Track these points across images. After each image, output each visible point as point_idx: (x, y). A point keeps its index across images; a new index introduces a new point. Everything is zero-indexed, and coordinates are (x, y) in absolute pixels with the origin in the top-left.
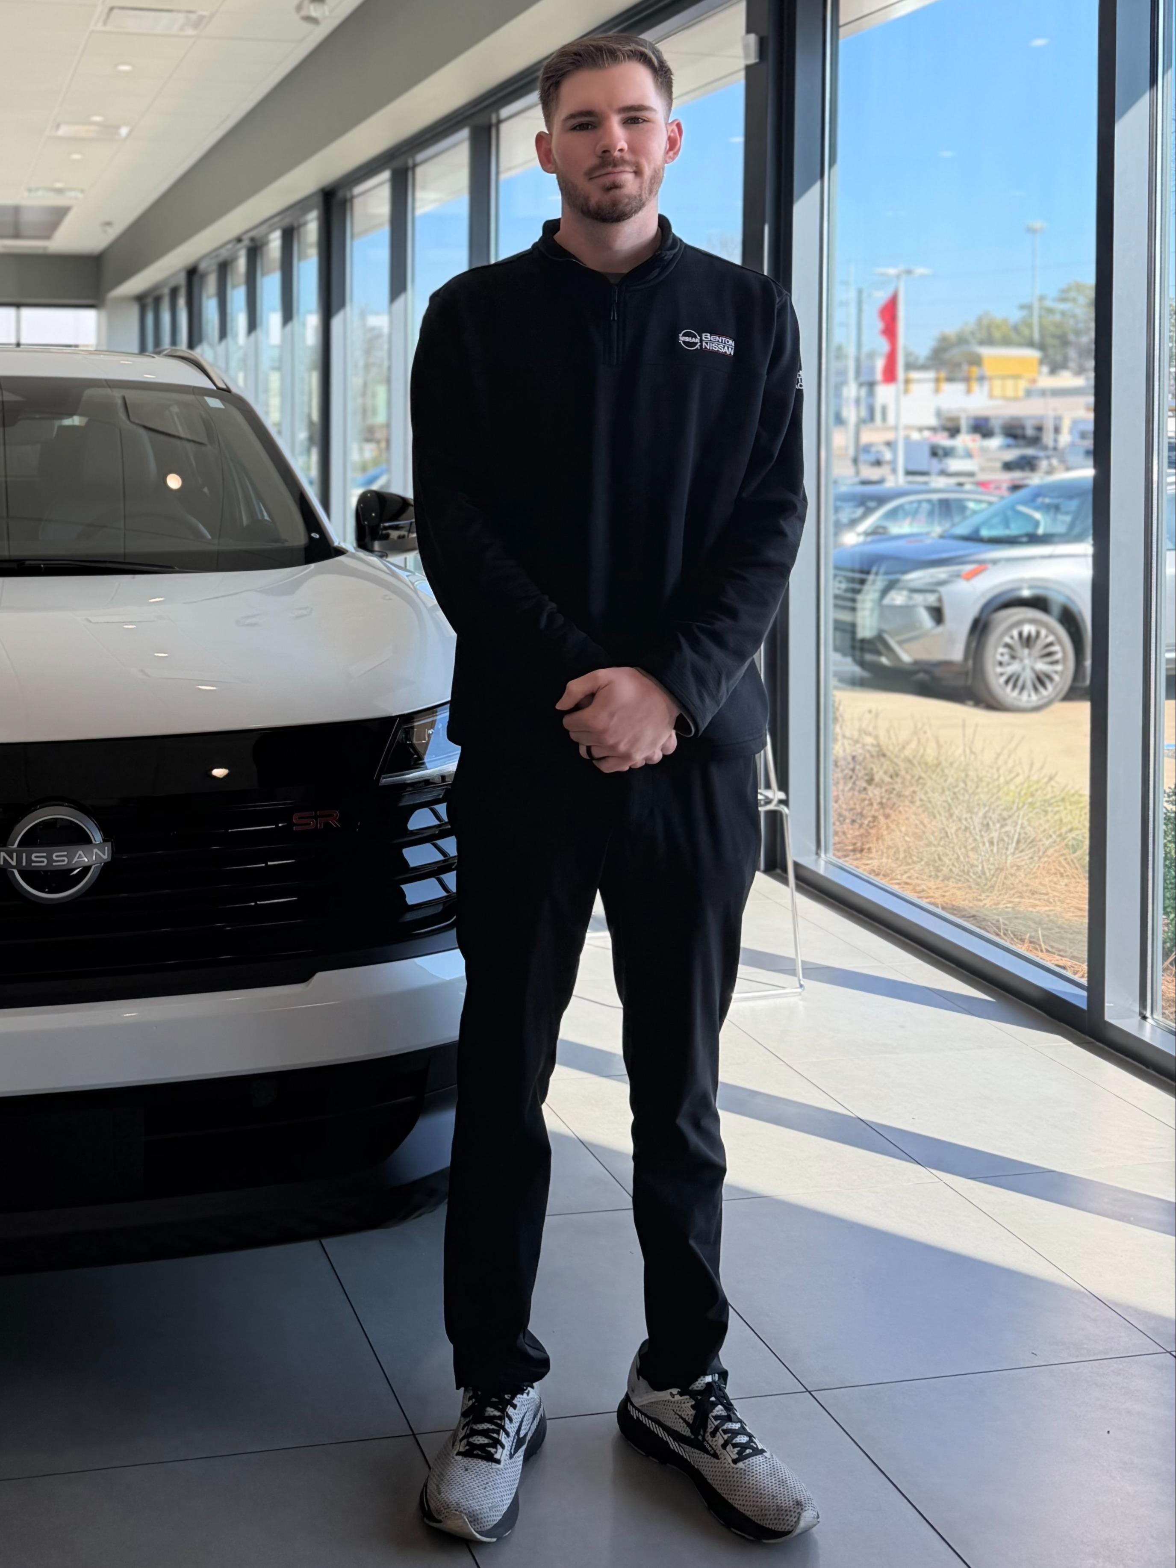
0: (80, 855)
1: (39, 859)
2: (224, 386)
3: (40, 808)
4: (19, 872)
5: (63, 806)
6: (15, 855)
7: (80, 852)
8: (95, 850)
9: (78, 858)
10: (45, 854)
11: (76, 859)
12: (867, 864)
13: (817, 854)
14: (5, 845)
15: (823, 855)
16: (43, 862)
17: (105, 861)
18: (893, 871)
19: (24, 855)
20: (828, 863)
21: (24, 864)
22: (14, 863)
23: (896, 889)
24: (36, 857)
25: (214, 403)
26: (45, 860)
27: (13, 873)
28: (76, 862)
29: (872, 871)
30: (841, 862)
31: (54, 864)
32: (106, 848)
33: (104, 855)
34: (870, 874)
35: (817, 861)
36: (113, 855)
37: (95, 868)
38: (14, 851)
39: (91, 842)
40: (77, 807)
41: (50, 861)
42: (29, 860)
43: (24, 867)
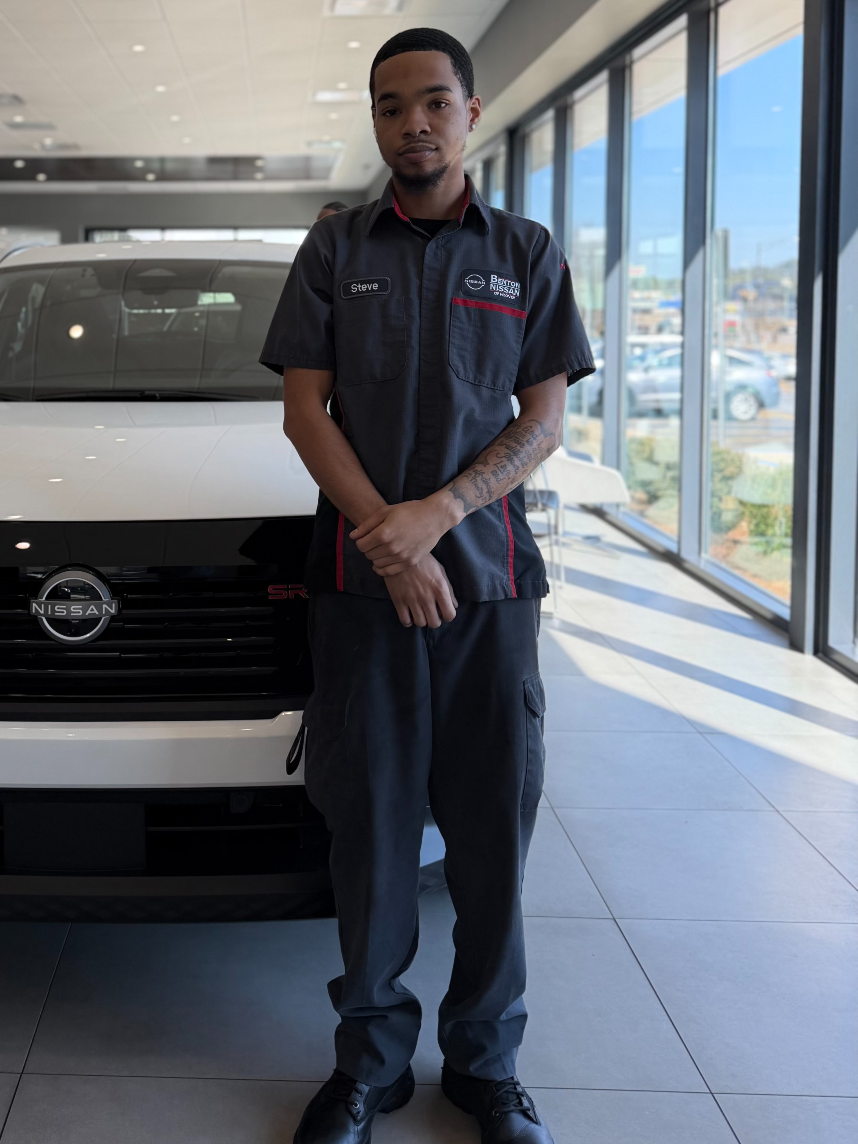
3: (67, 571)
5: (84, 571)
26: (65, 611)
36: (119, 610)
37: (105, 619)
38: (42, 603)
39: (101, 599)
40: (91, 572)
41: (69, 612)
42: (53, 611)
43: (49, 615)
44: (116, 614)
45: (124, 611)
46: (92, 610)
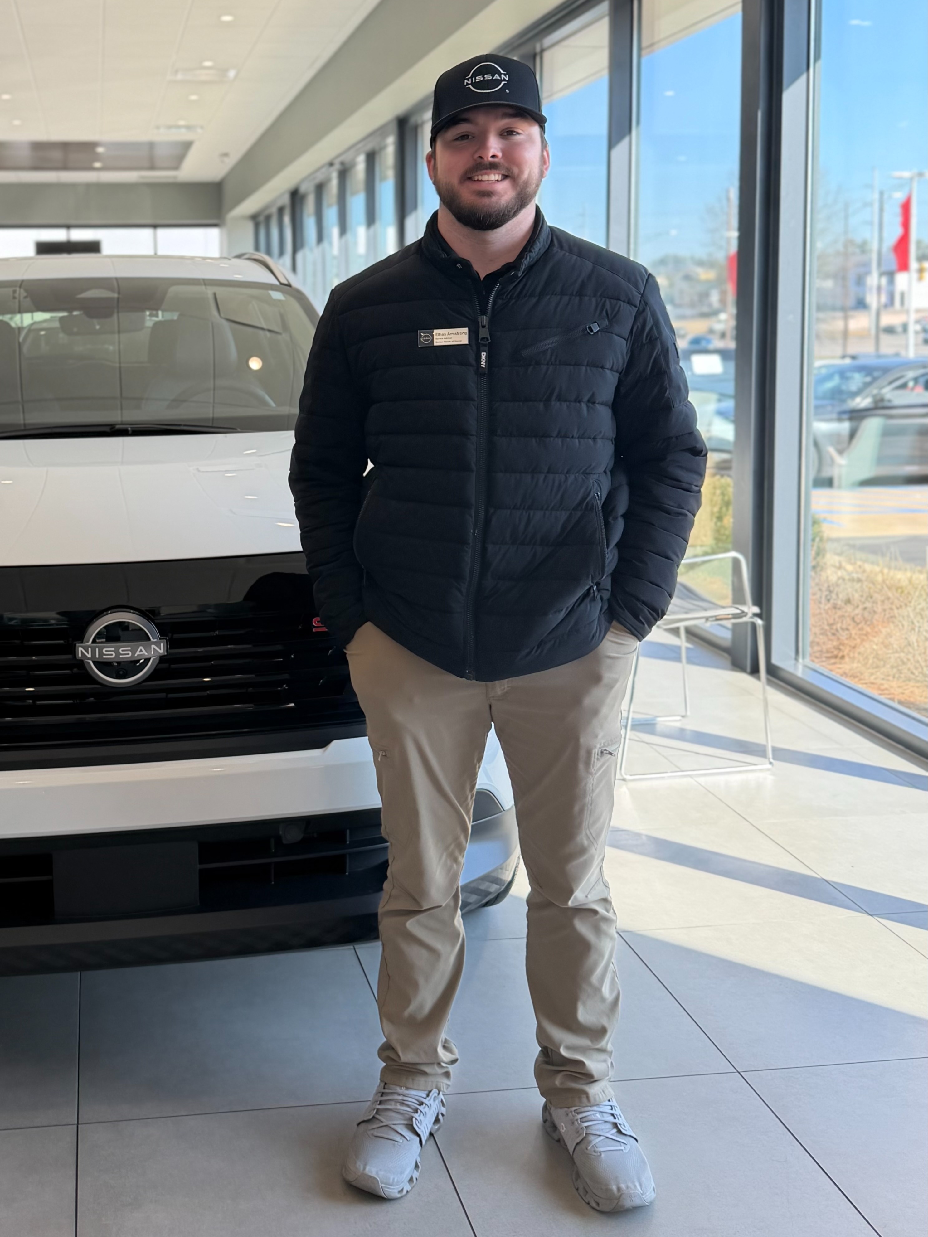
0: (141, 650)
1: (109, 652)
2: (286, 282)
3: (111, 613)
4: (94, 662)
5: (130, 612)
6: (90, 649)
7: (141, 648)
8: (153, 646)
9: (140, 652)
10: (113, 649)
11: (138, 653)
12: (840, 668)
13: (796, 659)
14: (82, 643)
15: (801, 660)
16: (112, 655)
17: (161, 655)
18: (862, 674)
19: (97, 649)
20: (806, 666)
21: (97, 656)
22: (89, 656)
23: (860, 687)
24: (106, 651)
25: (277, 295)
26: (113, 653)
27: (89, 663)
28: (138, 655)
29: (845, 674)
30: (816, 666)
31: (121, 656)
32: (162, 644)
33: (160, 649)
34: (842, 675)
35: (796, 666)
36: (167, 650)
37: (154, 660)
38: (89, 646)
39: (149, 639)
40: (137, 613)
41: (118, 654)
42: (101, 654)
43: (97, 659)
44: (164, 654)
45: (172, 651)
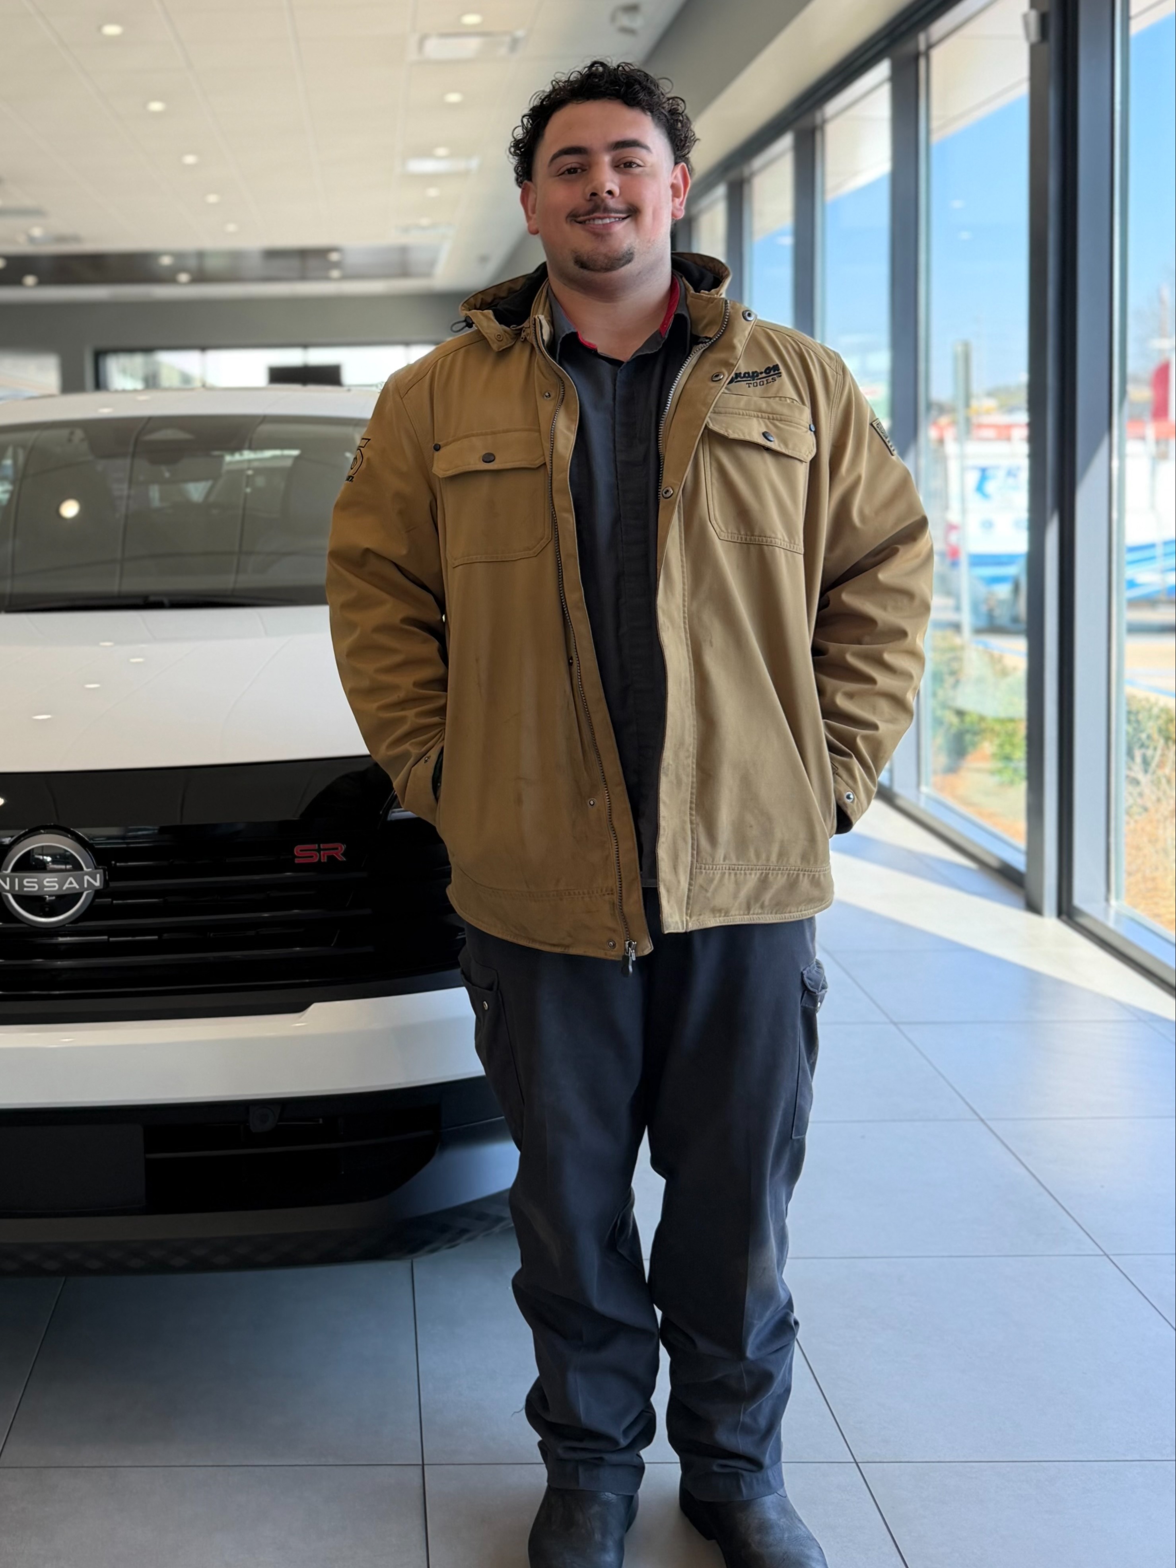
0: (71, 881)
1: (31, 883)
3: (37, 835)
4: (15, 897)
5: (60, 834)
6: (8, 879)
7: (71, 879)
8: (86, 878)
9: (69, 884)
10: (36, 880)
11: (66, 886)
13: (1107, 902)
14: (1, 871)
15: (1112, 903)
16: (34, 887)
17: (97, 888)
19: (17, 880)
20: (1118, 912)
21: (17, 888)
22: (7, 887)
24: (28, 882)
26: (36, 885)
27: (7, 897)
28: (68, 888)
31: (46, 889)
32: (98, 876)
33: (96, 881)
35: (1103, 909)
36: (106, 882)
37: (88, 894)
38: (7, 876)
39: (82, 869)
40: (69, 836)
41: (41, 886)
42: (21, 885)
43: (17, 891)
44: (102, 887)
45: (112, 884)
46: (71, 884)
